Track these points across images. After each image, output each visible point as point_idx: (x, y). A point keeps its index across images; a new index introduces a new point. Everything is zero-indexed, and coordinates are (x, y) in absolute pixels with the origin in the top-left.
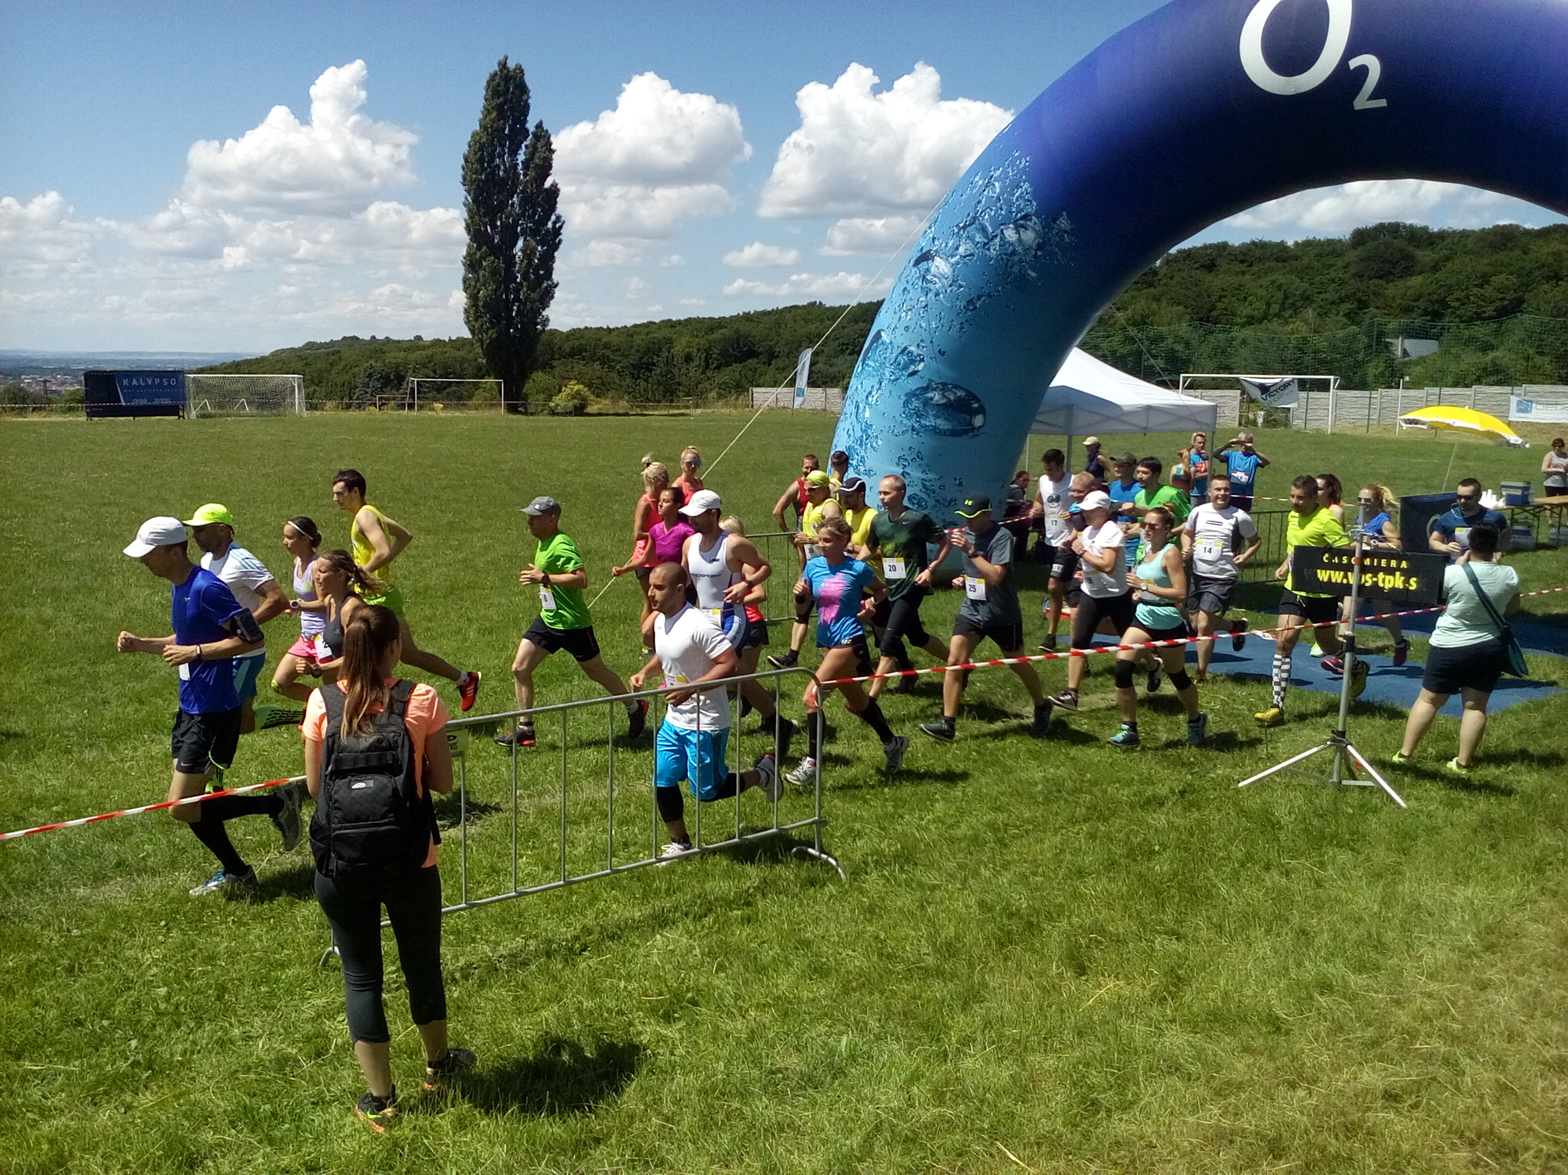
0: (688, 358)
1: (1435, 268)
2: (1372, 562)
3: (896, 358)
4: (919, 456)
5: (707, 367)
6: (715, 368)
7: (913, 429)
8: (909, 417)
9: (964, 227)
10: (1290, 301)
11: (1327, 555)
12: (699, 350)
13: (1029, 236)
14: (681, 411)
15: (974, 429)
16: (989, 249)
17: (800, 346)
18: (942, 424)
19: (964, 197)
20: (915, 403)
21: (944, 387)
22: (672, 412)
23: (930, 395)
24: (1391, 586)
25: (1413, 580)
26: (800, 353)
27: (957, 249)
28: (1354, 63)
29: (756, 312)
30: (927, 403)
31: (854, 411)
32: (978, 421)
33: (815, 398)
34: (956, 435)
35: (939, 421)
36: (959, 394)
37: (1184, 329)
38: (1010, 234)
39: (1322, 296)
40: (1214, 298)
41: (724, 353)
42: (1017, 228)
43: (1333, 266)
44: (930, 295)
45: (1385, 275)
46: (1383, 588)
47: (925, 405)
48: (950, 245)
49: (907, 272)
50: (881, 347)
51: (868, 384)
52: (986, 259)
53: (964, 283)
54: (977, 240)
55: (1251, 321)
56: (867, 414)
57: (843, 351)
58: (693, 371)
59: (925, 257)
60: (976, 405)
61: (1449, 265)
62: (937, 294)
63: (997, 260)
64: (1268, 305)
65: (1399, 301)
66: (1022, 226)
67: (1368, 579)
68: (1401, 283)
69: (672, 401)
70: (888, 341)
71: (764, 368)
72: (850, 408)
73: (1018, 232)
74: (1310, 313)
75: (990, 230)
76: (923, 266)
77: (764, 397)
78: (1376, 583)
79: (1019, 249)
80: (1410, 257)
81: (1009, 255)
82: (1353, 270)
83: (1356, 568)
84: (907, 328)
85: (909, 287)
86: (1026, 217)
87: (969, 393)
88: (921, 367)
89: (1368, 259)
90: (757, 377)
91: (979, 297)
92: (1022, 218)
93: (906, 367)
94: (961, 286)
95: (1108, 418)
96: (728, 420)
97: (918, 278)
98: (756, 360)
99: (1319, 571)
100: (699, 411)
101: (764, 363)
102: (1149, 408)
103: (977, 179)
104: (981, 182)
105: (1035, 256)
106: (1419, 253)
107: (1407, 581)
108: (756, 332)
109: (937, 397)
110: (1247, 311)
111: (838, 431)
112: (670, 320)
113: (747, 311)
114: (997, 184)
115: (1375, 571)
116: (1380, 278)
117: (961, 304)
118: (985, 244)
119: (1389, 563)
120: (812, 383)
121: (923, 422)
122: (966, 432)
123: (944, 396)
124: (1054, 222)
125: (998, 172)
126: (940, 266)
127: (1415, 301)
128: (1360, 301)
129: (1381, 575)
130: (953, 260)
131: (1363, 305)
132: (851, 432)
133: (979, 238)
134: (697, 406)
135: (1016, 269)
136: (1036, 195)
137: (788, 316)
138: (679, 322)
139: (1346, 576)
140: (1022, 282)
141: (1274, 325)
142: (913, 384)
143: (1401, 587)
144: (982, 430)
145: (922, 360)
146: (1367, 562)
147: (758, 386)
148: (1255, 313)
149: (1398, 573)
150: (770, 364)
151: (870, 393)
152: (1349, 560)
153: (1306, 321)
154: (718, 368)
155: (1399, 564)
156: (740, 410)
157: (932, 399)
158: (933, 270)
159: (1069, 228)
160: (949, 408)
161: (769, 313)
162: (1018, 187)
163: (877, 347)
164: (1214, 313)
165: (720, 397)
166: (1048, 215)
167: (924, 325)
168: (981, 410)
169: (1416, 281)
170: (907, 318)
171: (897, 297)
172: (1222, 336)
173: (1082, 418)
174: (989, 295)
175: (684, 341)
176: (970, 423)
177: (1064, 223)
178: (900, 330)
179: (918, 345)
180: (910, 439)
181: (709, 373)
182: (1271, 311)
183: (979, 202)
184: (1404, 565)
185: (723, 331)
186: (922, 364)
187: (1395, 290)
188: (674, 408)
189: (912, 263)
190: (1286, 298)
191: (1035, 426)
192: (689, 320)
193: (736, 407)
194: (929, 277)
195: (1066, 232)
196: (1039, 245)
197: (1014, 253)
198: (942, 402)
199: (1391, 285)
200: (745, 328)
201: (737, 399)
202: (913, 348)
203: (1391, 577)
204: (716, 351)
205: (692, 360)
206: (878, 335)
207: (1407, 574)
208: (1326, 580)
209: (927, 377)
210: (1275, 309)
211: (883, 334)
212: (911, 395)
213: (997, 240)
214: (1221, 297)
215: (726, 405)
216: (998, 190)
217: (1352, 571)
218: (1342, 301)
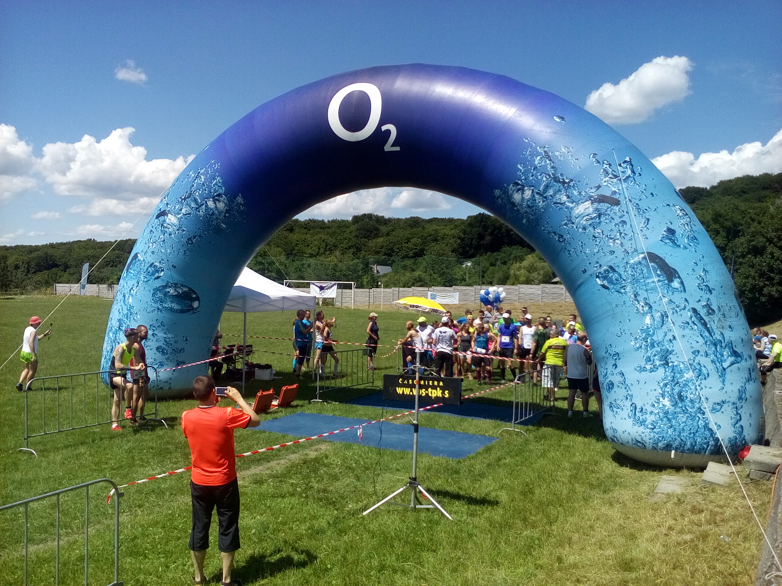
0: (17, 267)
1: (388, 234)
2: (425, 382)
3: (147, 269)
4: (162, 324)
5: (28, 271)
6: (33, 273)
7: (158, 309)
8: (156, 302)
9: (185, 199)
10: (328, 247)
11: (401, 379)
12: (23, 263)
13: (221, 206)
14: (12, 297)
15: (193, 309)
16: (199, 211)
17: (82, 262)
18: (175, 306)
19: (184, 182)
20: (159, 295)
21: (175, 286)
22: (6, 297)
23: (168, 290)
24: (435, 395)
25: (446, 392)
26: (83, 266)
27: (181, 210)
28: (384, 128)
29: (57, 243)
30: (166, 294)
31: (123, 298)
32: (196, 304)
33: (92, 289)
34: (184, 313)
35: (173, 305)
36: (184, 289)
37: (283, 258)
38: (211, 204)
39: (341, 245)
40: (293, 244)
41: (38, 265)
42: (214, 201)
43: (345, 232)
44: (166, 235)
45: (367, 237)
46: (432, 397)
47: (165, 296)
48: (177, 208)
49: (152, 222)
50: (138, 263)
51: (131, 283)
52: (197, 217)
53: (185, 229)
54: (192, 206)
55: (311, 256)
56: (130, 300)
57: (107, 265)
58: (20, 274)
59: (162, 214)
60: (194, 296)
61: (394, 233)
62: (170, 234)
63: (203, 218)
64: (319, 249)
65: (374, 249)
66: (217, 200)
67: (423, 392)
68: (374, 241)
69: (6, 291)
70: (142, 259)
71: (62, 273)
72: (119, 297)
73: (215, 203)
74: (338, 253)
75: (199, 201)
76: (162, 218)
77: (62, 288)
78: (427, 394)
79: (216, 212)
80: (377, 229)
81: (210, 215)
82: (354, 234)
83: (417, 386)
84: (153, 252)
85: (154, 230)
86: (219, 195)
87: (190, 289)
88: (162, 274)
89: (360, 229)
90: (58, 278)
91: (194, 237)
92: (217, 196)
93: (153, 274)
94: (184, 230)
95: (264, 303)
96: (41, 302)
97: (159, 225)
98: (57, 269)
99: (397, 388)
100: (23, 297)
101: (62, 271)
102: (284, 298)
103: (191, 173)
104: (193, 175)
105: (225, 216)
106: (380, 227)
107: (443, 393)
108: (57, 253)
109: (172, 291)
110: (310, 251)
111: (113, 310)
112: (5, 246)
113: (52, 242)
114: (202, 176)
115: (426, 387)
116: (365, 238)
117: (184, 240)
118: (197, 208)
119: (433, 383)
120: (90, 281)
121: (164, 305)
122: (189, 311)
123: (176, 291)
124: (235, 199)
125: (203, 171)
126: (171, 219)
127: (381, 249)
128: (357, 248)
129: (430, 390)
130: (179, 216)
131: (359, 250)
132: (121, 311)
133: (193, 205)
134: (22, 294)
135: (214, 223)
136: (224, 184)
137: (76, 246)
138: (11, 248)
139: (411, 391)
140: (218, 230)
141: (322, 258)
142: (158, 284)
143: (441, 396)
144: (198, 310)
145: (163, 270)
146: (422, 382)
147: (59, 283)
148: (313, 252)
149: (438, 389)
150: (66, 271)
151: (132, 288)
152: (413, 382)
153: (336, 256)
154: (34, 273)
155: (439, 383)
156: (48, 296)
157: (169, 292)
158: (167, 221)
159: (242, 202)
160: (179, 297)
161: (65, 244)
162: (214, 179)
163: (135, 263)
164: (294, 252)
165: (36, 288)
166: (231, 195)
167: (163, 251)
168: (197, 299)
169: (380, 240)
170: (153, 247)
171: (147, 235)
172: (299, 263)
173: (250, 303)
174: (200, 236)
175: (14, 257)
176: (191, 306)
177: (240, 199)
178: (149, 253)
179: (160, 262)
180: (156, 315)
181: (30, 276)
182: (321, 252)
183: (193, 186)
184: (441, 384)
185: (38, 253)
186: (163, 273)
187: (372, 243)
188: (7, 294)
189: (155, 216)
190: (327, 245)
191: (226, 307)
192: (17, 247)
193: (45, 294)
194: (165, 225)
195: (241, 204)
196: (226, 210)
197: (213, 214)
198: (175, 294)
199: (370, 241)
200: (50, 252)
201: (46, 290)
202: (157, 264)
203: (435, 391)
204: (33, 265)
205: (19, 268)
206: (136, 256)
207: (443, 389)
208: (401, 393)
209: (166, 280)
210: (322, 250)
211: (138, 255)
212: (156, 290)
213: (204, 207)
214: (297, 244)
215: (40, 293)
216: (203, 180)
217: (415, 388)
218: (350, 248)
